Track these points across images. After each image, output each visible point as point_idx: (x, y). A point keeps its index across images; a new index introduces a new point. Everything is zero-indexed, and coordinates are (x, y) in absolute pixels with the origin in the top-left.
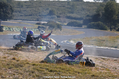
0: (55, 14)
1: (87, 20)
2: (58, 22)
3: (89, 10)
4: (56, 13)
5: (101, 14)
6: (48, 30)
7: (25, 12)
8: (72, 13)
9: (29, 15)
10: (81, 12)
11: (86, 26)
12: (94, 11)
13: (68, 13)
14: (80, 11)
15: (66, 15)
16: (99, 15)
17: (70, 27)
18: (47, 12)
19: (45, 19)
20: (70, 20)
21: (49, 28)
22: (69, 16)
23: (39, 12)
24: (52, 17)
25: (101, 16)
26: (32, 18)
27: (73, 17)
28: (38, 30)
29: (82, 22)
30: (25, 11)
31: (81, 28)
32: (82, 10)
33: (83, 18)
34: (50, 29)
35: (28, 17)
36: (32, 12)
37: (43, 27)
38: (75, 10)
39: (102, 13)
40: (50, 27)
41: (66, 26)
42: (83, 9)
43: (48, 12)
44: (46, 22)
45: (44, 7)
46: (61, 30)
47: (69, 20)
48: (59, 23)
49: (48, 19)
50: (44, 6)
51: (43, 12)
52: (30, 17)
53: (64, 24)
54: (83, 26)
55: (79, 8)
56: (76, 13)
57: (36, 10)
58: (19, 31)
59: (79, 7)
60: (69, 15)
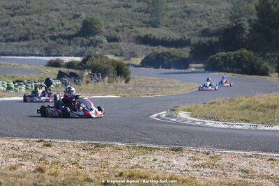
0: (99, 33)
1: (204, 45)
2: (111, 57)
3: (208, 15)
4: (103, 29)
5: (246, 25)
6: (88, 82)
7: (8, 28)
8: (155, 26)
9: (20, 39)
10: (181, 23)
11: (201, 65)
12: (223, 15)
13: (142, 26)
14: (178, 20)
15: (136, 32)
16: (238, 29)
17: (152, 69)
18: (76, 26)
19: (71, 48)
20: (150, 48)
21: (92, 76)
22: (146, 36)
23: (50, 27)
24: (91, 40)
25: (247, 32)
26: (28, 46)
27: (157, 37)
28: (59, 83)
29: (188, 54)
30: (7, 24)
31: (187, 71)
32: (184, 14)
33: (189, 40)
34: (93, 81)
35: (16, 43)
36: (28, 29)
37: (72, 75)
38: (163, 15)
39: (249, 21)
40: (93, 72)
41: (138, 66)
42: (188, 12)
43: (80, 25)
44: (79, 59)
45: (67, 10)
46: (127, 81)
47: (144, 47)
48: (117, 59)
49: (79, 49)
50: (64, 6)
51: (63, 25)
52: (24, 43)
53: (131, 62)
54: (190, 65)
55: (175, 9)
56: (167, 26)
57: (41, 22)
58: (3, 91)
59: (176, 7)
60: (143, 32)
